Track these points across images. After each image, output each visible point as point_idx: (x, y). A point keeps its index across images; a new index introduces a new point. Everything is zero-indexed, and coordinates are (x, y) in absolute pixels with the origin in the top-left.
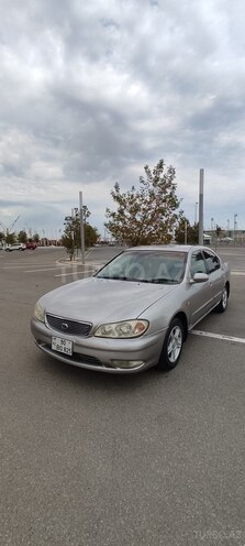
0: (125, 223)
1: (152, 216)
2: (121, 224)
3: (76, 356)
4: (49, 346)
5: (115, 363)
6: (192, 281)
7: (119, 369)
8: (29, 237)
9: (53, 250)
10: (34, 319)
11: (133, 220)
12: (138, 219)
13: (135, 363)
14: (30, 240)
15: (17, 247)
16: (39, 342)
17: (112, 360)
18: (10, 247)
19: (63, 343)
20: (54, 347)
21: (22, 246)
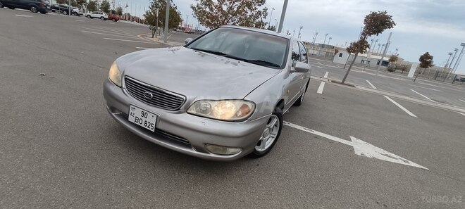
0: (211, 9)
1: (238, 8)
2: (208, 10)
3: (159, 133)
4: (125, 117)
5: (209, 147)
6: (292, 69)
7: (212, 155)
8: (111, 8)
9: (137, 26)
10: (108, 81)
11: (220, 9)
12: (225, 8)
13: (232, 150)
14: (113, 12)
15: (99, 16)
16: (113, 109)
17: (206, 144)
18: (91, 14)
19: (144, 115)
20: (131, 119)
21: (105, 15)
